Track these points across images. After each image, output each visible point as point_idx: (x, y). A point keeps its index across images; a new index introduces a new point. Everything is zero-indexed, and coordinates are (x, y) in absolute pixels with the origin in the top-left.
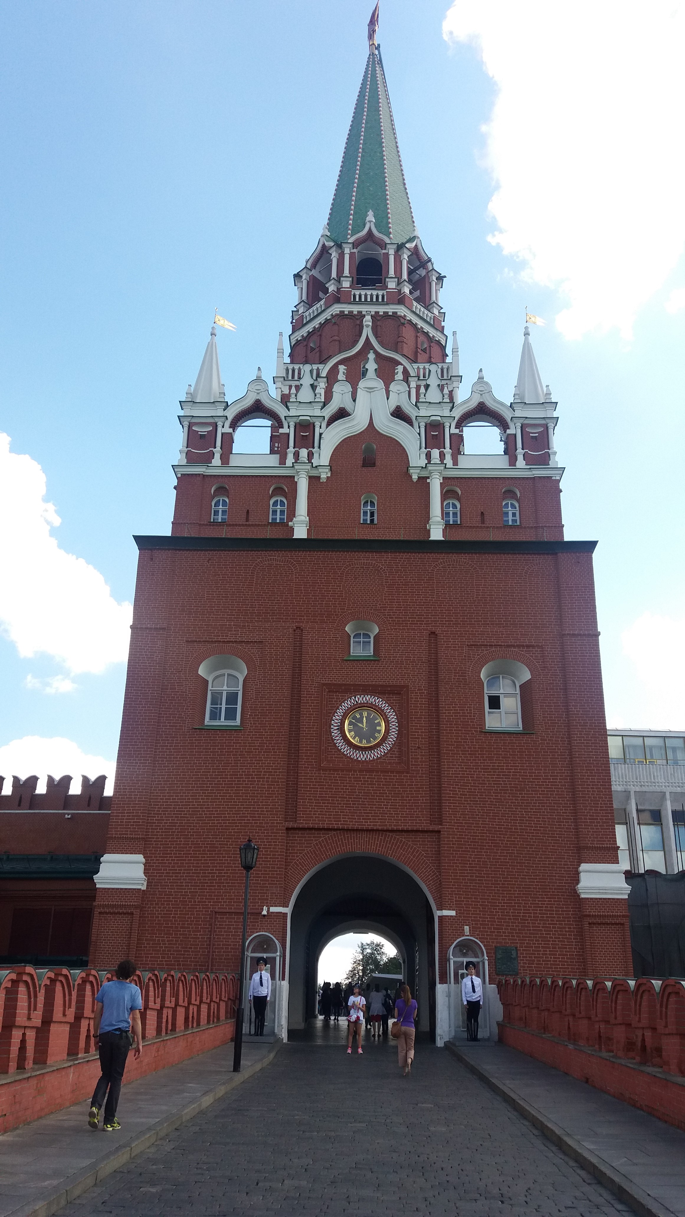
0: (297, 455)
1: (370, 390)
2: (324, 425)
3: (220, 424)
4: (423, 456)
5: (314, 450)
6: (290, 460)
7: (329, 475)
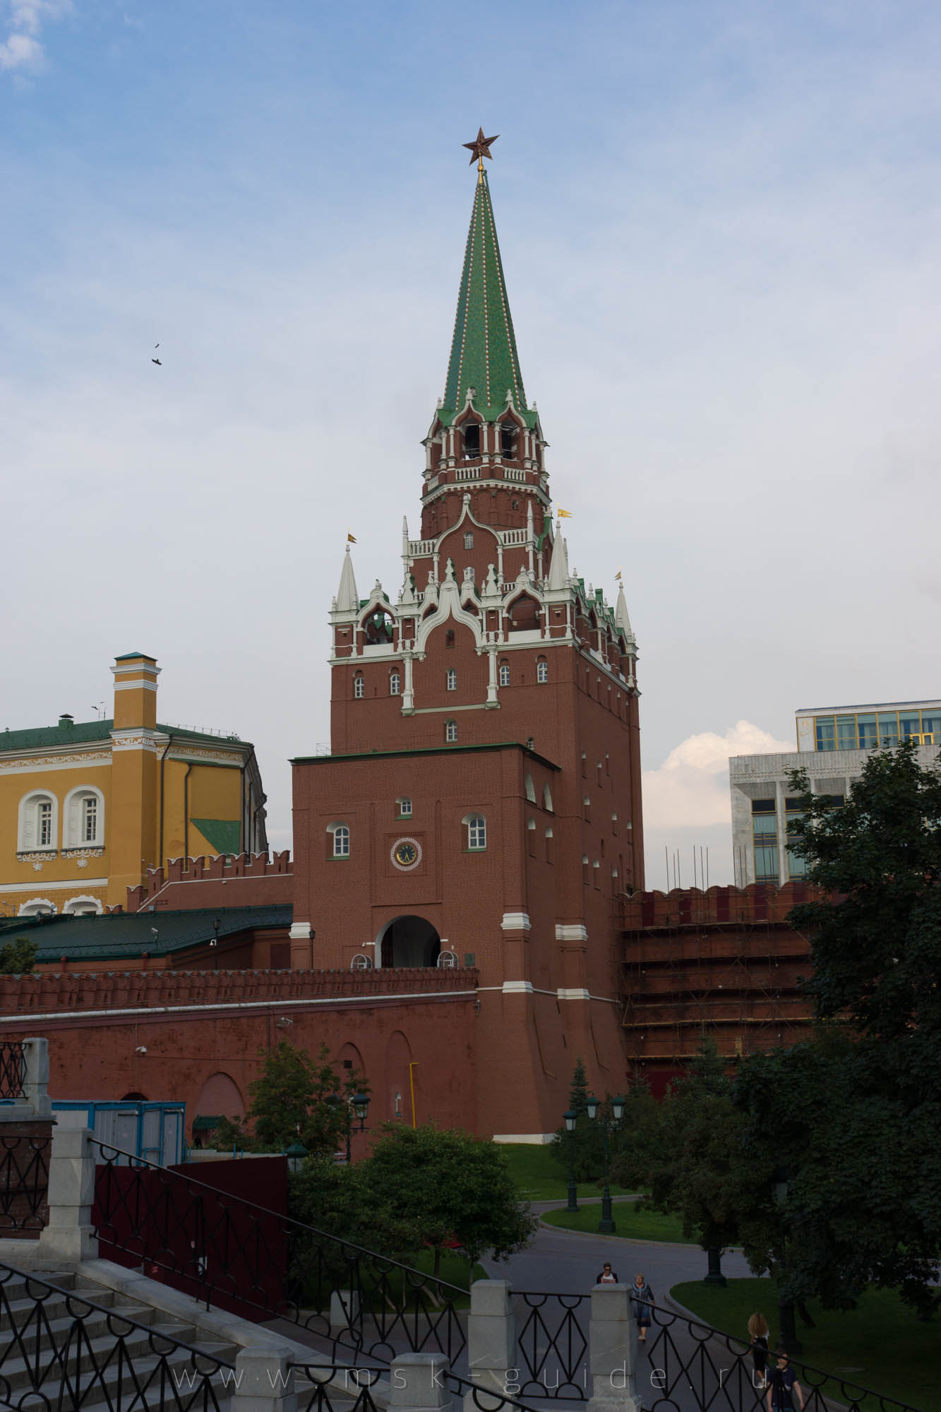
0: (404, 643)
1: (449, 589)
2: (421, 619)
3: (355, 625)
4: (485, 637)
5: (414, 640)
6: (400, 649)
7: (425, 657)
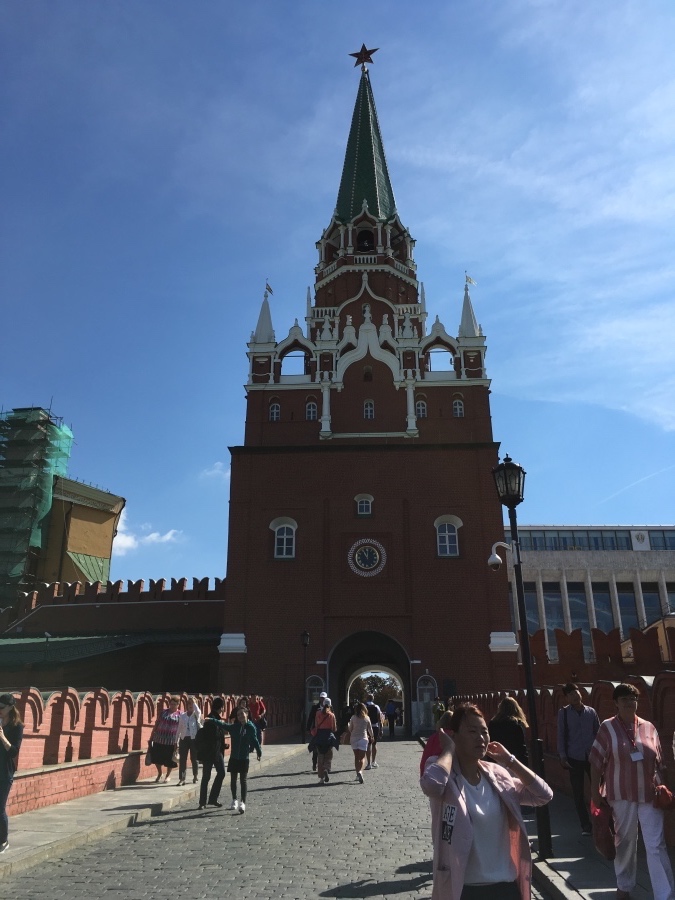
0: (322, 376)
1: (367, 331)
2: (338, 355)
3: (272, 357)
4: (402, 374)
5: (332, 372)
6: (318, 379)
7: (343, 387)
